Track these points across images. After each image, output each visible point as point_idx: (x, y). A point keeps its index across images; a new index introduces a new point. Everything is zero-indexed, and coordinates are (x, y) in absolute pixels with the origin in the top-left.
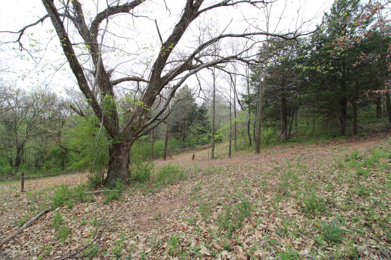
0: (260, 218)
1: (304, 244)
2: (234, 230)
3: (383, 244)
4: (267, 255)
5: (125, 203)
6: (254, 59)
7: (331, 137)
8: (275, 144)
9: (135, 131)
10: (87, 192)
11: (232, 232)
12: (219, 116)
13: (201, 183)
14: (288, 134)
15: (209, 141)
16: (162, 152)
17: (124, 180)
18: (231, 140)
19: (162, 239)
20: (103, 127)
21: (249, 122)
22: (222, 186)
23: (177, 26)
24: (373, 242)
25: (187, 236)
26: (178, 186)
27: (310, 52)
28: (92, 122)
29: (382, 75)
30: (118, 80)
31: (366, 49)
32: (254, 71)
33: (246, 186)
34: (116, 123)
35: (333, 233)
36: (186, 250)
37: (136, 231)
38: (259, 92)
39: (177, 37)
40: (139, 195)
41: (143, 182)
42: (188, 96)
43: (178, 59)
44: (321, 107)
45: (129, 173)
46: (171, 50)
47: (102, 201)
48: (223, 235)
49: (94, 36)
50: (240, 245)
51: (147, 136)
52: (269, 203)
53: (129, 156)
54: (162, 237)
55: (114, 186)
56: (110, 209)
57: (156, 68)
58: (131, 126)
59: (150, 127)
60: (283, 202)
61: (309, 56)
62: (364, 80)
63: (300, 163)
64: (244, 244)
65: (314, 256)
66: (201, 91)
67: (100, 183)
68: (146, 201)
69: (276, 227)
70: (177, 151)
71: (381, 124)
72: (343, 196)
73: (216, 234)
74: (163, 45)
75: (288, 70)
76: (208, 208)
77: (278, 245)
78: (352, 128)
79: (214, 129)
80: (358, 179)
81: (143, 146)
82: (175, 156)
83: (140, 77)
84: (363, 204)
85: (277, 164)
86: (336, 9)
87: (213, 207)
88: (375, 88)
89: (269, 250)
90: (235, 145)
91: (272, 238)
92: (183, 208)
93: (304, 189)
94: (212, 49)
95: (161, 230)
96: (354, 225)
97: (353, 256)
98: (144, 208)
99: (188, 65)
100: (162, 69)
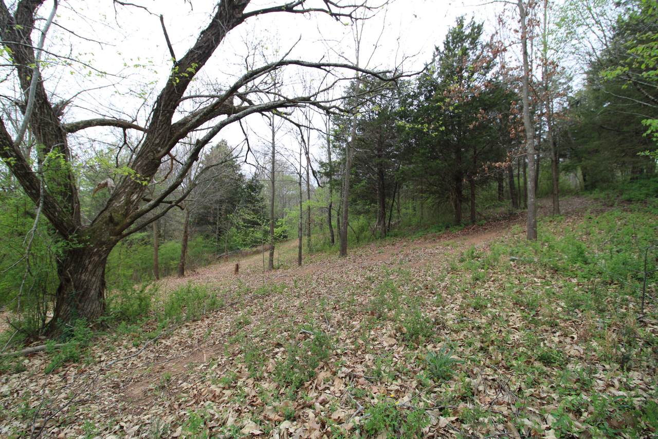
0: (344, 358)
1: (403, 389)
2: (301, 384)
3: (501, 372)
4: (350, 416)
5: (94, 367)
6: (337, 105)
7: (444, 228)
8: (369, 241)
9: (117, 224)
10: (6, 353)
11: (298, 388)
12: (283, 196)
13: (249, 313)
14: (387, 225)
15: (264, 240)
16: (176, 262)
17: (93, 322)
18: (301, 237)
19: (172, 422)
20: (44, 217)
21: (331, 206)
22: (285, 314)
23: (203, 33)
24: (489, 371)
25: (221, 408)
26: (207, 322)
27: (416, 103)
28: (17, 207)
29: (504, 143)
30: (78, 123)
31: (485, 105)
32: (338, 125)
33: (324, 310)
34: (73, 209)
35: (440, 366)
36: (217, 432)
37: (119, 416)
38: (344, 159)
39: (204, 52)
40: (126, 348)
41: (135, 322)
42: (226, 159)
43: (206, 93)
44: (431, 184)
45: (104, 307)
46: (192, 75)
47: (43, 367)
48: (284, 396)
49: (23, 31)
50: (310, 407)
51: (143, 234)
52: (357, 334)
53: (103, 273)
54: (171, 419)
55: (71, 335)
56: (61, 381)
57: (162, 105)
58: (107, 214)
59: (150, 215)
60: (377, 329)
61: (415, 109)
62: (483, 148)
63: (402, 268)
64: (317, 405)
65: (416, 404)
66: (249, 152)
67: (38, 332)
68: (140, 357)
69: (366, 370)
70: (207, 260)
71: (503, 209)
72: (455, 311)
73: (272, 395)
74: (176, 64)
75: (387, 127)
76: (259, 355)
77: (367, 396)
78: (469, 214)
79: (273, 218)
80: (474, 286)
81: (136, 252)
82: (203, 269)
83: (129, 120)
84: (479, 321)
85: (371, 271)
86: (451, 44)
87: (268, 352)
88: (496, 159)
89: (354, 407)
90: (308, 245)
91: (359, 387)
92: (214, 360)
93: (405, 307)
94: (269, 82)
95: (169, 406)
96: (467, 352)
97: (466, 395)
98: (137, 371)
99: (226, 105)
100: (175, 108)
